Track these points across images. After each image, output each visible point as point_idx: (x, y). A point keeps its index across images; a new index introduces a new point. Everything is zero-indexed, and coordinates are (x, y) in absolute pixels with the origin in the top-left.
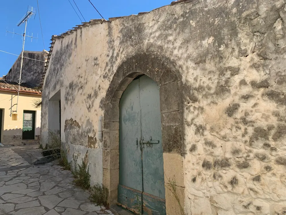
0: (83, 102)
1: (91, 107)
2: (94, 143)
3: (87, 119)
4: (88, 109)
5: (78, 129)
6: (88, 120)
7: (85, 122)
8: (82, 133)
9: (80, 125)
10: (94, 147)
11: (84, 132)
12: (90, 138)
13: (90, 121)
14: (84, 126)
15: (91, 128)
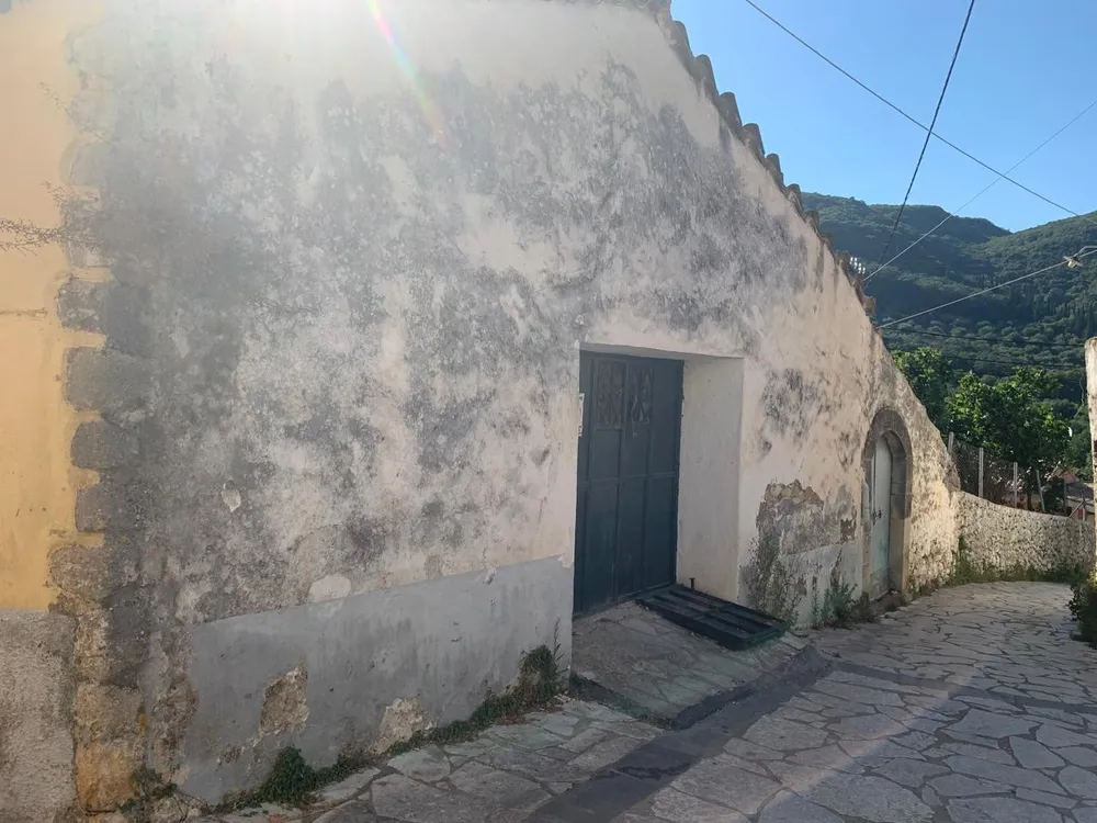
0: (830, 446)
1: (849, 461)
2: (853, 530)
3: (840, 485)
4: (843, 464)
5: (815, 508)
6: (843, 487)
7: (836, 492)
8: (827, 517)
9: (822, 498)
10: (853, 538)
11: (833, 514)
12: (845, 524)
13: (847, 491)
14: (832, 501)
15: (848, 503)
